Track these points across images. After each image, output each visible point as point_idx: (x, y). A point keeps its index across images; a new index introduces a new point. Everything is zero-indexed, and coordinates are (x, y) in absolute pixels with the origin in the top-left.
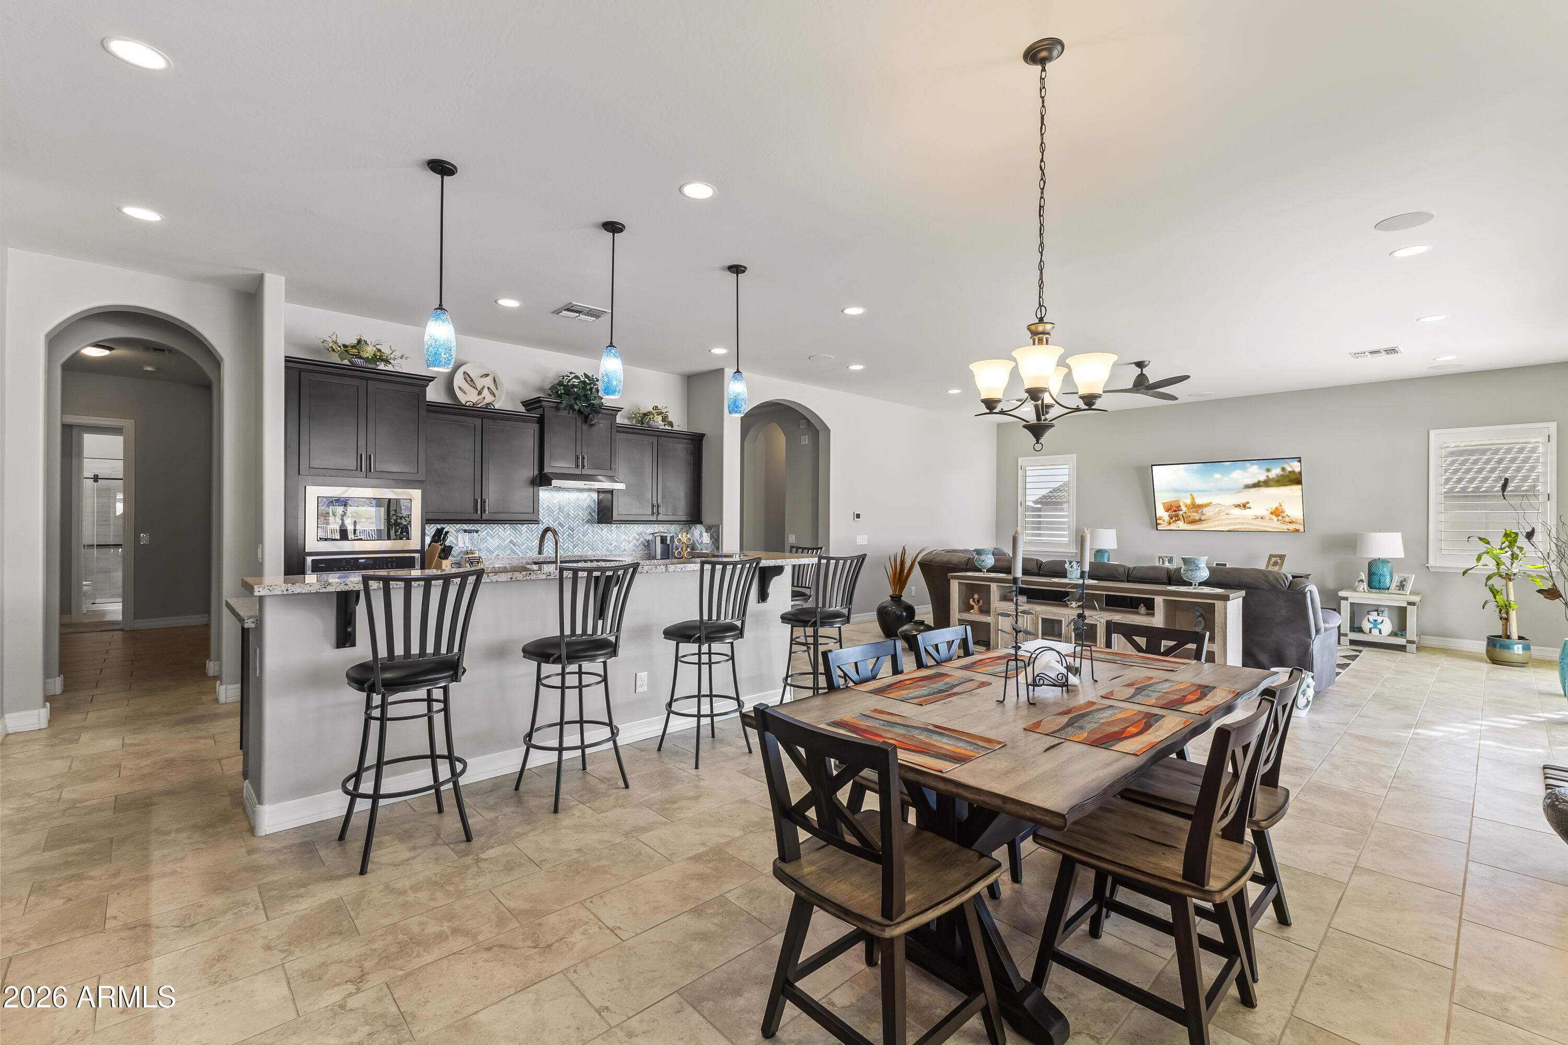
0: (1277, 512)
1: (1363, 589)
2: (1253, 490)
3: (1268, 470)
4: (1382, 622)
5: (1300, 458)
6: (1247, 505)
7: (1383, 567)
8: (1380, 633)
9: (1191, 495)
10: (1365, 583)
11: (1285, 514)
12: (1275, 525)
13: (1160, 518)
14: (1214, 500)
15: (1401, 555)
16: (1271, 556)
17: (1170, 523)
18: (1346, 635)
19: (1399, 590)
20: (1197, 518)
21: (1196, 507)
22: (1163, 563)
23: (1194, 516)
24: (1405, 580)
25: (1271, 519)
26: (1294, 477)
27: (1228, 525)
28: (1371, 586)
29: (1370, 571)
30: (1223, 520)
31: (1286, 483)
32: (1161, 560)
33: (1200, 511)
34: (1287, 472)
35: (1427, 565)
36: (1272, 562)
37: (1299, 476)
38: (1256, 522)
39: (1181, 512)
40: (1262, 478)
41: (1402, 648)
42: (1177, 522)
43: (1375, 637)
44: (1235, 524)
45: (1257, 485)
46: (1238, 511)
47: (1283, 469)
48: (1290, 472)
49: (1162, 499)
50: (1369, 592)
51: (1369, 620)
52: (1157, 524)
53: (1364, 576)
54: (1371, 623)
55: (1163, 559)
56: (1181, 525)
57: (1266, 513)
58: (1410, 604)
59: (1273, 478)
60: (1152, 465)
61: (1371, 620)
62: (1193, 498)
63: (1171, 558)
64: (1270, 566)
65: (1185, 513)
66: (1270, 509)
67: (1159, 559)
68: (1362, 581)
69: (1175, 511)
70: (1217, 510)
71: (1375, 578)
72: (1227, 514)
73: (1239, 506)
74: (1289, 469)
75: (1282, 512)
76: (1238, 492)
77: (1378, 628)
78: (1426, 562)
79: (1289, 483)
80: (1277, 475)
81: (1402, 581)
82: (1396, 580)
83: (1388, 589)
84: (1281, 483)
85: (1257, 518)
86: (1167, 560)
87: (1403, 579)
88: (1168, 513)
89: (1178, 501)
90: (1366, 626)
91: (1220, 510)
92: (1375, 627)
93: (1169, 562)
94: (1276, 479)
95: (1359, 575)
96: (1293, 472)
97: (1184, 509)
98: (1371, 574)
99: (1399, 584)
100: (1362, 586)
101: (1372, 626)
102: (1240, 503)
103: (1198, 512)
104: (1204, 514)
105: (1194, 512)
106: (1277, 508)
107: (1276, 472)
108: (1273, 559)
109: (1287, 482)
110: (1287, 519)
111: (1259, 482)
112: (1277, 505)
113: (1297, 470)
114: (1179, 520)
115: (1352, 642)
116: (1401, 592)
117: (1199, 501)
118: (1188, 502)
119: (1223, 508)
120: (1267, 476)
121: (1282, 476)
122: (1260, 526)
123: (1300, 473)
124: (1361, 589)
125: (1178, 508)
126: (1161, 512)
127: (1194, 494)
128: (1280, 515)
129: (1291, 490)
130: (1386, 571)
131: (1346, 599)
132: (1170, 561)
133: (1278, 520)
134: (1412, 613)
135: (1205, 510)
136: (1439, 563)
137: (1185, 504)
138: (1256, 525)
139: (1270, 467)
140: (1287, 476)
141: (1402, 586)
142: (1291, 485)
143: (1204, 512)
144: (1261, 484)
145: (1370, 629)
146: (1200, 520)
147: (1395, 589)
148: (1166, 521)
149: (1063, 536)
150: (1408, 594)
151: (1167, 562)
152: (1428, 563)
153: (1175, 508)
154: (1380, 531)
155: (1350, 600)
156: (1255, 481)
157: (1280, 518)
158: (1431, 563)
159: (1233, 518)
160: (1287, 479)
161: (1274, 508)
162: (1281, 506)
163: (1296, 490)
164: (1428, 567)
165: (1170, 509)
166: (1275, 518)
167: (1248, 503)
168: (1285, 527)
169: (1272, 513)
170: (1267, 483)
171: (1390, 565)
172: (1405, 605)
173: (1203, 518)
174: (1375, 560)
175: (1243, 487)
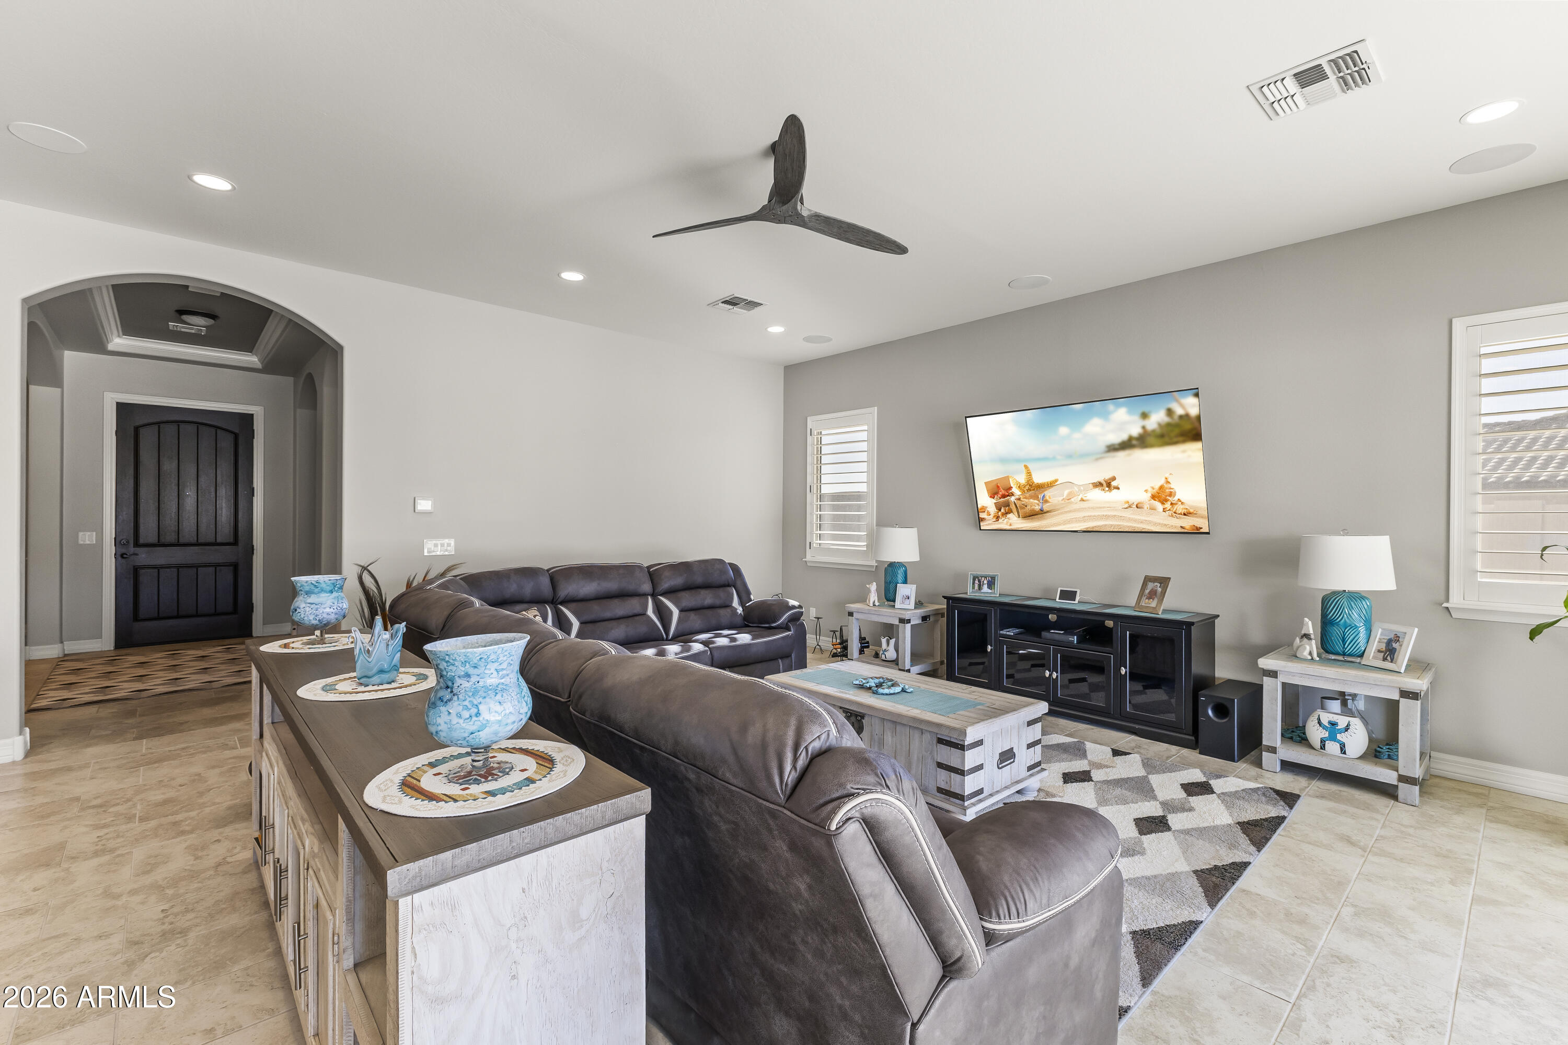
0: (1162, 495)
1: (1310, 654)
2: (1121, 454)
3: (1144, 416)
4: (1347, 729)
5: (1198, 388)
6: (1114, 484)
7: (1351, 608)
8: (1343, 750)
9: (1026, 467)
10: (1313, 642)
11: (1176, 498)
12: (1160, 520)
13: (984, 509)
14: (1062, 474)
15: (1387, 582)
16: (1147, 580)
17: (998, 518)
18: (1273, 750)
19: (1385, 659)
20: (1037, 508)
21: (1034, 489)
22: (980, 588)
23: (1032, 505)
24: (1397, 639)
25: (1153, 509)
26: (1187, 426)
27: (1084, 519)
28: (1326, 646)
29: (1324, 615)
30: (1075, 511)
31: (1175, 440)
32: (977, 582)
33: (1040, 496)
34: (1176, 417)
35: (1445, 605)
36: (1147, 591)
37: (1197, 424)
38: (1128, 514)
39: (1013, 499)
40: (1136, 431)
41: (1387, 791)
42: (1009, 516)
43: (1330, 760)
44: (1091, 518)
45: (1126, 445)
46: (1098, 495)
47: (1170, 412)
48: (1181, 417)
49: (984, 474)
50: (1323, 661)
51: (1320, 723)
52: (980, 520)
53: (1310, 626)
54: (1325, 728)
55: (979, 581)
56: (1014, 521)
57: (1145, 497)
58: (1405, 694)
59: (1153, 431)
60: (966, 417)
61: (1325, 722)
62: (1029, 474)
63: (993, 578)
64: (1144, 598)
65: (1019, 499)
66: (1150, 489)
67: (974, 580)
68: (1307, 636)
69: (1004, 496)
70: (1066, 493)
71: (1336, 632)
72: (1082, 500)
73: (1100, 484)
74: (1179, 411)
75: (1171, 494)
76: (1097, 459)
77: (1339, 741)
78: (1442, 597)
79: (1181, 439)
80: (1160, 425)
81: (1389, 642)
82: (1379, 635)
83: (1361, 655)
84: (1166, 439)
85: (1130, 507)
86: (986, 582)
87: (1392, 636)
88: (994, 501)
89: (1007, 478)
90: (1315, 733)
91: (1069, 494)
92: (1333, 737)
93: (990, 586)
94: (1159, 431)
95: (1302, 624)
96: (1186, 417)
97: (1016, 491)
98: (1326, 623)
99: (1383, 647)
100: (1308, 648)
101: (1325, 734)
102: (1101, 479)
103: (1037, 498)
104: (1047, 501)
105: (1031, 497)
106: (1161, 487)
107: (1157, 418)
108: (1150, 586)
109: (1177, 436)
110: (1180, 508)
111: (1131, 438)
112: (1162, 482)
113: (1194, 412)
114: (1010, 511)
115: (1287, 766)
116: (1388, 665)
117: (1038, 479)
118: (1022, 479)
119: (1076, 489)
120: (1144, 427)
121: (1168, 425)
122: (1135, 521)
123: (1198, 418)
124: (1306, 654)
125: (1008, 492)
126: (985, 500)
127: (1030, 466)
128: (1167, 501)
129: (1184, 452)
130: (1355, 616)
131: (1273, 674)
132: (991, 584)
133: (1164, 510)
134: (1409, 712)
135: (1048, 493)
136: (1472, 602)
137: (1018, 483)
138: (1130, 520)
139: (1146, 409)
140: (1176, 425)
141: (1389, 651)
142: (1184, 442)
143: (1047, 498)
144: (1134, 442)
145: (1323, 741)
146: (1042, 512)
147: (1374, 657)
148: (992, 514)
149: (858, 538)
150: (1402, 671)
151: (985, 587)
152: (1447, 600)
153: (1003, 492)
154: (1346, 532)
155: (1282, 678)
156: (1124, 437)
157: (1168, 505)
158: (1455, 600)
159: (1093, 508)
160: (1177, 431)
161: (1157, 487)
162: (1168, 482)
163: (1192, 452)
164: (1447, 608)
165: (996, 493)
166: (1159, 507)
167: (1114, 479)
168: (1175, 524)
169: (1153, 497)
170: (1142, 441)
171: (1366, 604)
172: (1395, 696)
173: (1046, 507)
174: (1335, 593)
175: (1106, 449)
